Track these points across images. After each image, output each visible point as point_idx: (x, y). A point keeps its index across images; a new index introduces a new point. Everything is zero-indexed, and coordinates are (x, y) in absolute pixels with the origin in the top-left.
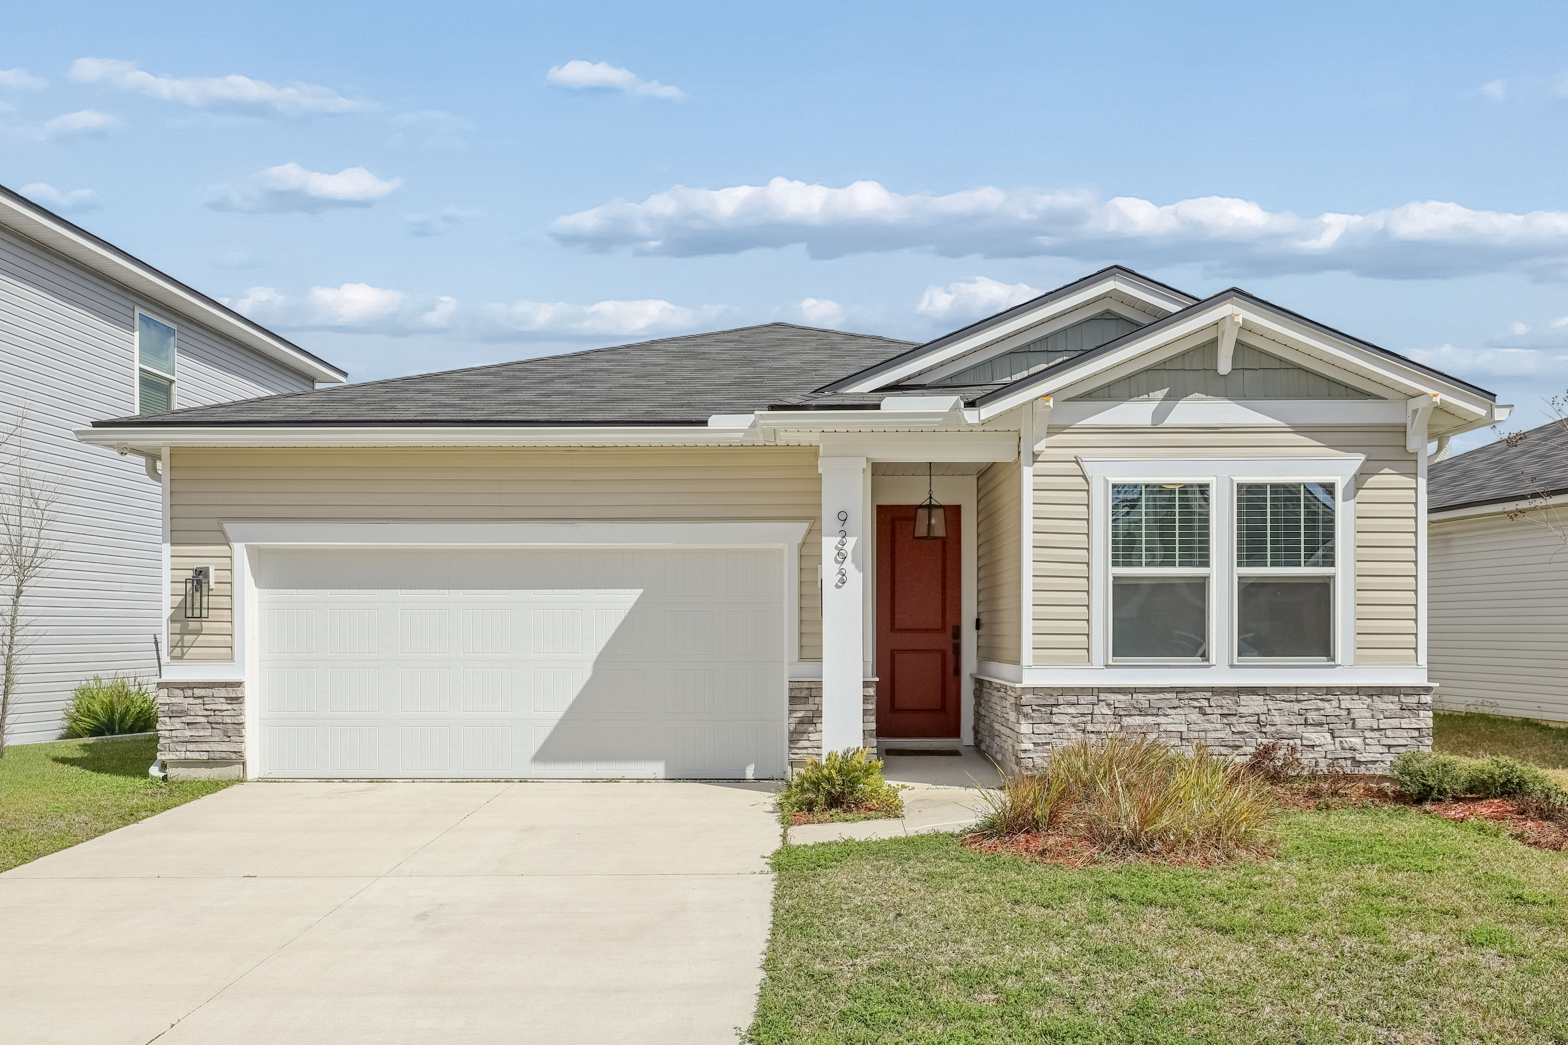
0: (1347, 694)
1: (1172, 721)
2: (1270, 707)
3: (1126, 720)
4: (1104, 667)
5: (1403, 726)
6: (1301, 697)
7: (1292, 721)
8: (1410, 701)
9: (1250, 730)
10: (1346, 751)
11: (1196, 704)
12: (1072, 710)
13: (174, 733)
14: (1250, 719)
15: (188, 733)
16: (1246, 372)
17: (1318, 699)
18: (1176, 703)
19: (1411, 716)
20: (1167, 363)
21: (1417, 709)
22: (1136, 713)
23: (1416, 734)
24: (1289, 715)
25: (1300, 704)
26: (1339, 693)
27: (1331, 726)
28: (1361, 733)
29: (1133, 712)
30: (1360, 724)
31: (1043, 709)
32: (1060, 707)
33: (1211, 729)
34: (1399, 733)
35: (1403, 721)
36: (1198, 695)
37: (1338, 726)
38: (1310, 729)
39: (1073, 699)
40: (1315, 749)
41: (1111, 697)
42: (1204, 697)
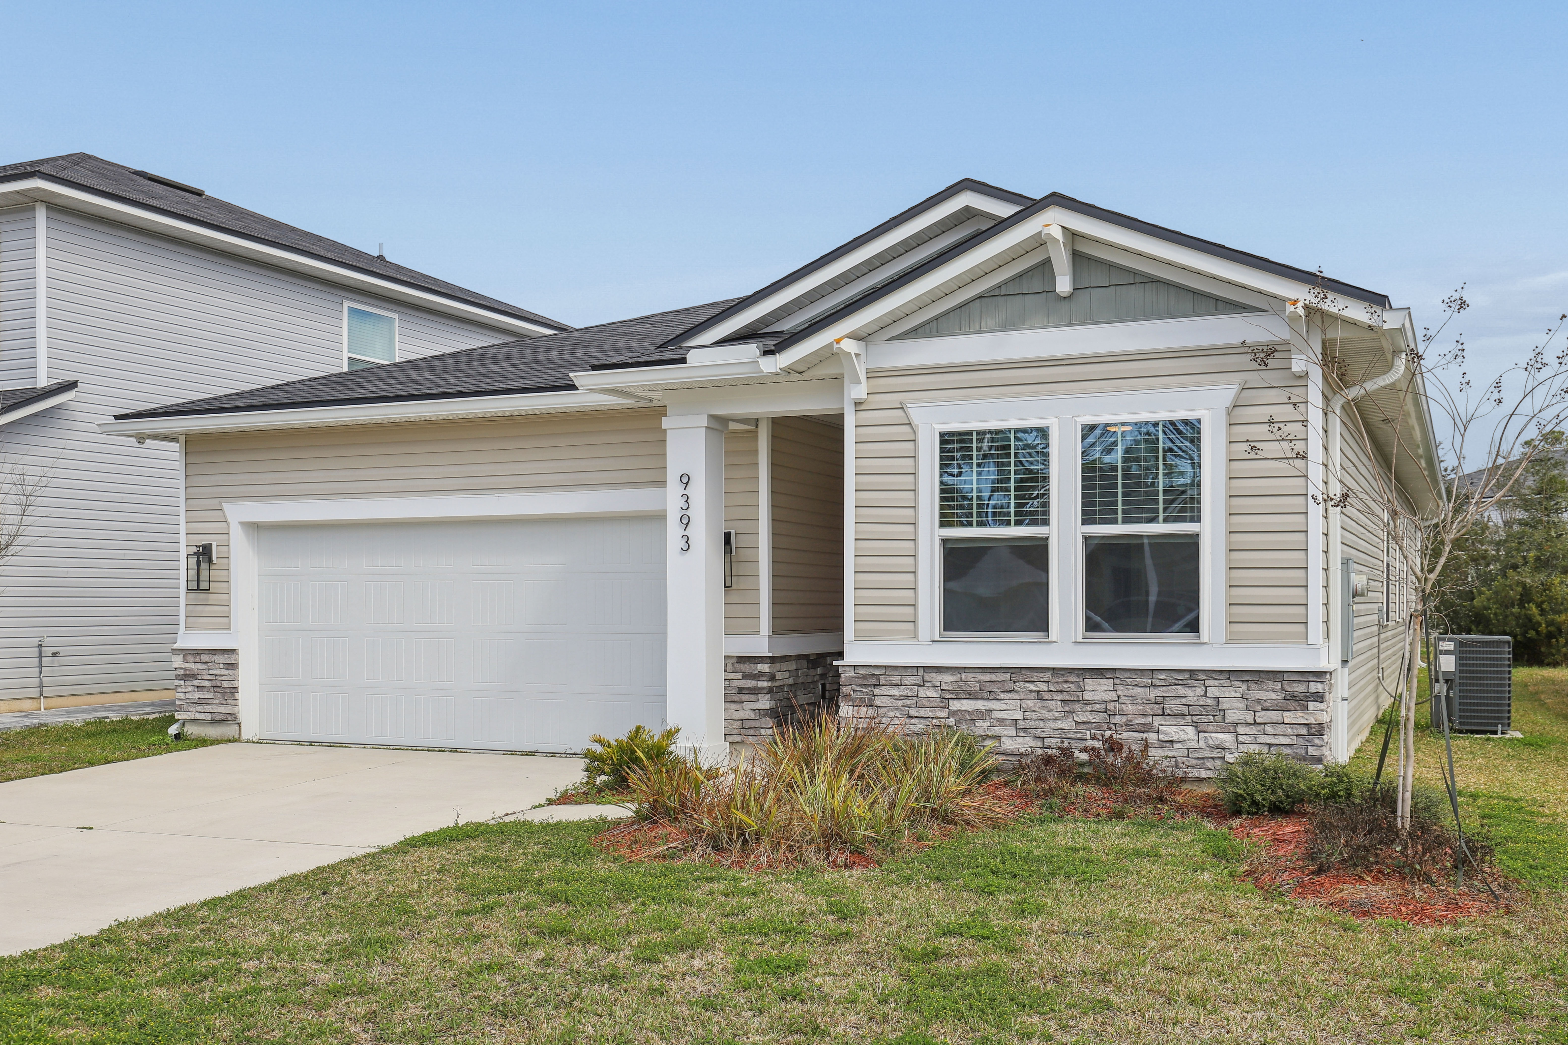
0: (1216, 679)
1: (1004, 707)
2: (1120, 693)
3: (953, 704)
4: (931, 643)
5: (1286, 721)
6: (1157, 682)
7: (1146, 711)
8: (1297, 690)
9: (1096, 721)
10: (1213, 749)
11: (1032, 687)
12: (895, 692)
13: (188, 696)
14: (1097, 707)
15: (197, 696)
16: (1094, 291)
17: (1179, 685)
18: (1010, 686)
19: (1298, 708)
20: (1003, 287)
21: (1306, 699)
22: (965, 697)
23: (1304, 731)
24: (1143, 703)
25: (1157, 691)
26: (1205, 677)
27: (1195, 718)
28: (1232, 729)
29: (961, 696)
30: (1231, 717)
31: (864, 690)
32: (883, 688)
33: (1049, 718)
34: (1281, 729)
35: (1286, 714)
36: (1034, 676)
37: (1203, 719)
38: (1169, 721)
39: (896, 679)
40: (1175, 745)
41: (938, 678)
42: (1042, 680)
